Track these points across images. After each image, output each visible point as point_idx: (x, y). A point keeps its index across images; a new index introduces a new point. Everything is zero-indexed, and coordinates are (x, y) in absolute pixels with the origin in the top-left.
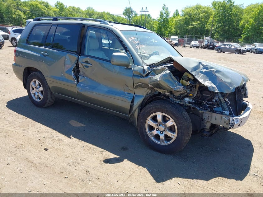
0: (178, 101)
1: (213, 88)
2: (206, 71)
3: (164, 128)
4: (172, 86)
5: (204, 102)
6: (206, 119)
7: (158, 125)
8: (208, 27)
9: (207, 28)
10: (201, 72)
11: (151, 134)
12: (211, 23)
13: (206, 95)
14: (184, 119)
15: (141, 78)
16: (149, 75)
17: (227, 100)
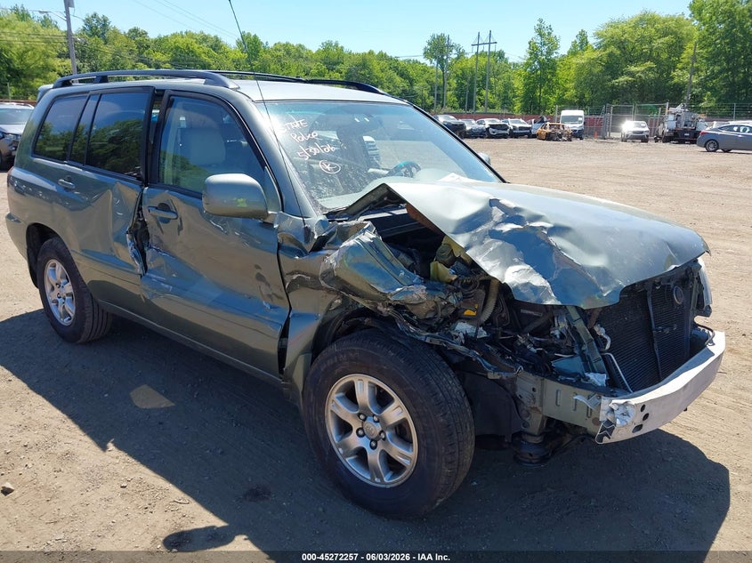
0: (424, 336)
1: (535, 289)
2: (514, 230)
3: (378, 427)
4: (384, 286)
5: (521, 340)
6: (525, 400)
7: (362, 417)
8: (678, 76)
9: (676, 80)
10: (494, 234)
11: (345, 446)
12: (688, 63)
13: (530, 312)
14: (433, 400)
15: (300, 255)
16: (326, 247)
17: (601, 331)
